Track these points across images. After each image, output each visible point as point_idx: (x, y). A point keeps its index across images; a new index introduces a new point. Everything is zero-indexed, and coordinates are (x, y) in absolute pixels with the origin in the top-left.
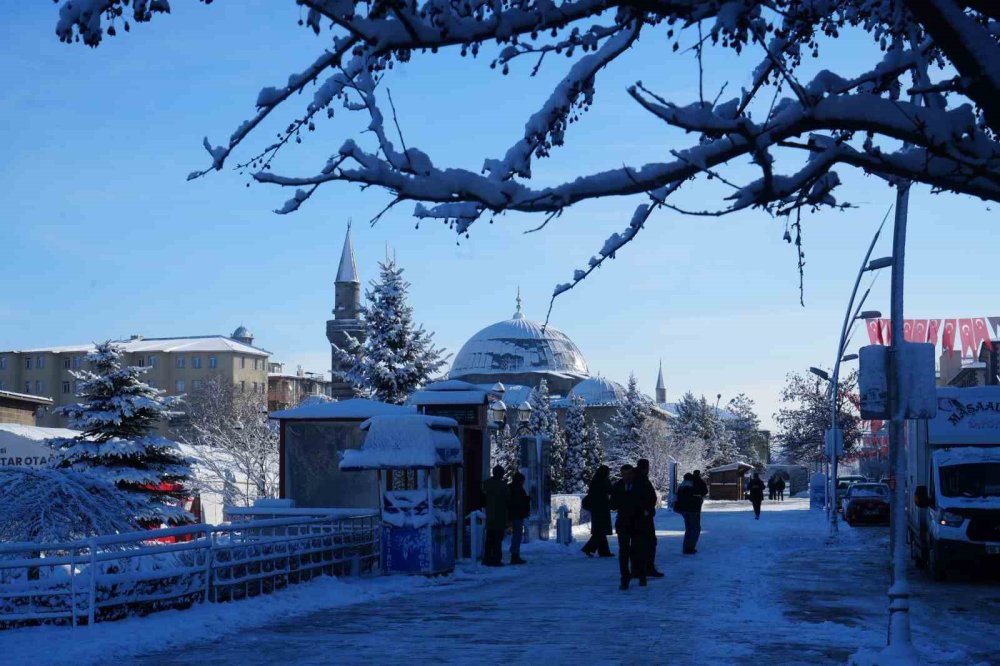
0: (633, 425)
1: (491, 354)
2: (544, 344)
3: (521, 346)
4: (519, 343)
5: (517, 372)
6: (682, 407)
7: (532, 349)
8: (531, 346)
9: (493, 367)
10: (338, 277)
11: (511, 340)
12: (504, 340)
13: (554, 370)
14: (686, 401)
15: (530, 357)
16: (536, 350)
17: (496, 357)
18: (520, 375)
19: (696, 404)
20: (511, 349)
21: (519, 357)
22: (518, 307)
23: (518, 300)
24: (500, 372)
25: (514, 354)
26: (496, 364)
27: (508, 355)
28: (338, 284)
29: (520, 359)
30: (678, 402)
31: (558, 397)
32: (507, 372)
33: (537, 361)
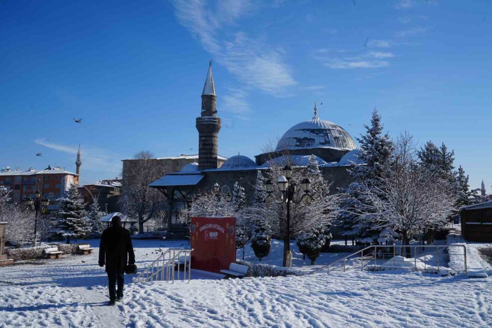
0: (376, 160)
1: (296, 138)
2: (328, 132)
3: (314, 133)
4: (313, 131)
5: (311, 148)
6: (424, 154)
7: (320, 134)
8: (320, 133)
9: (297, 146)
10: (203, 93)
11: (308, 130)
12: (304, 130)
13: (334, 147)
14: (427, 149)
15: (318, 139)
16: (323, 135)
17: (299, 140)
18: (313, 149)
19: (436, 151)
20: (308, 135)
21: (312, 139)
22: (315, 113)
23: (315, 109)
24: (301, 148)
25: (309, 138)
26: (298, 144)
27: (305, 138)
28: (203, 96)
29: (313, 140)
30: (420, 150)
31: (336, 162)
32: (305, 148)
33: (324, 142)
